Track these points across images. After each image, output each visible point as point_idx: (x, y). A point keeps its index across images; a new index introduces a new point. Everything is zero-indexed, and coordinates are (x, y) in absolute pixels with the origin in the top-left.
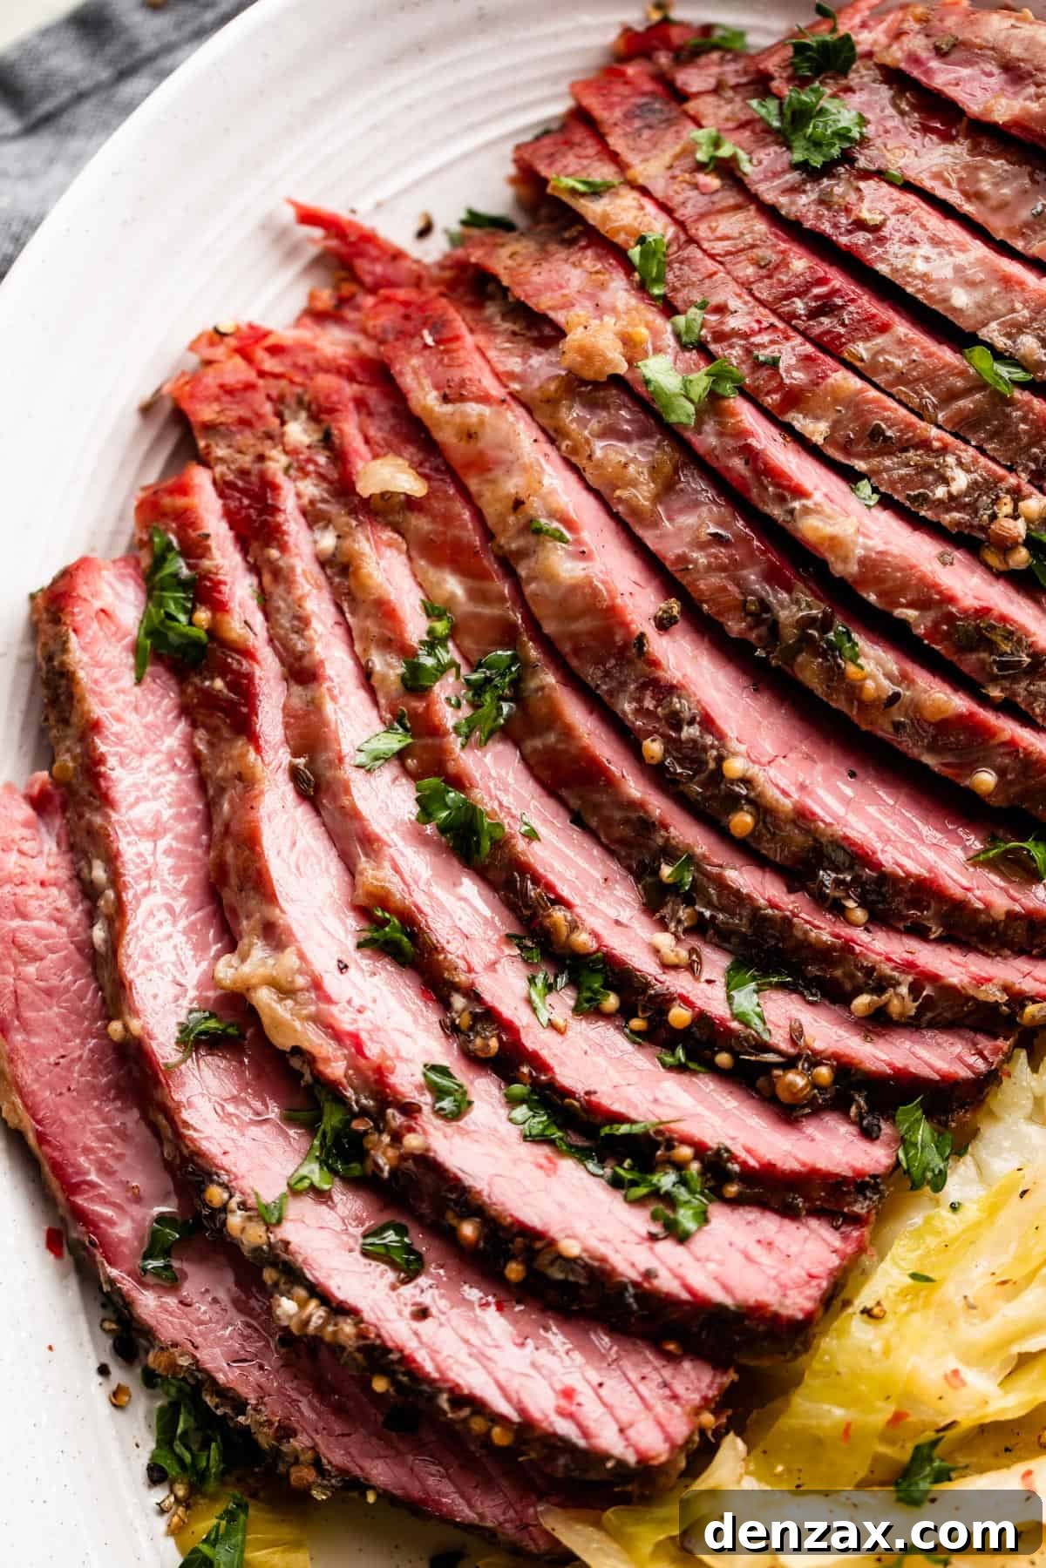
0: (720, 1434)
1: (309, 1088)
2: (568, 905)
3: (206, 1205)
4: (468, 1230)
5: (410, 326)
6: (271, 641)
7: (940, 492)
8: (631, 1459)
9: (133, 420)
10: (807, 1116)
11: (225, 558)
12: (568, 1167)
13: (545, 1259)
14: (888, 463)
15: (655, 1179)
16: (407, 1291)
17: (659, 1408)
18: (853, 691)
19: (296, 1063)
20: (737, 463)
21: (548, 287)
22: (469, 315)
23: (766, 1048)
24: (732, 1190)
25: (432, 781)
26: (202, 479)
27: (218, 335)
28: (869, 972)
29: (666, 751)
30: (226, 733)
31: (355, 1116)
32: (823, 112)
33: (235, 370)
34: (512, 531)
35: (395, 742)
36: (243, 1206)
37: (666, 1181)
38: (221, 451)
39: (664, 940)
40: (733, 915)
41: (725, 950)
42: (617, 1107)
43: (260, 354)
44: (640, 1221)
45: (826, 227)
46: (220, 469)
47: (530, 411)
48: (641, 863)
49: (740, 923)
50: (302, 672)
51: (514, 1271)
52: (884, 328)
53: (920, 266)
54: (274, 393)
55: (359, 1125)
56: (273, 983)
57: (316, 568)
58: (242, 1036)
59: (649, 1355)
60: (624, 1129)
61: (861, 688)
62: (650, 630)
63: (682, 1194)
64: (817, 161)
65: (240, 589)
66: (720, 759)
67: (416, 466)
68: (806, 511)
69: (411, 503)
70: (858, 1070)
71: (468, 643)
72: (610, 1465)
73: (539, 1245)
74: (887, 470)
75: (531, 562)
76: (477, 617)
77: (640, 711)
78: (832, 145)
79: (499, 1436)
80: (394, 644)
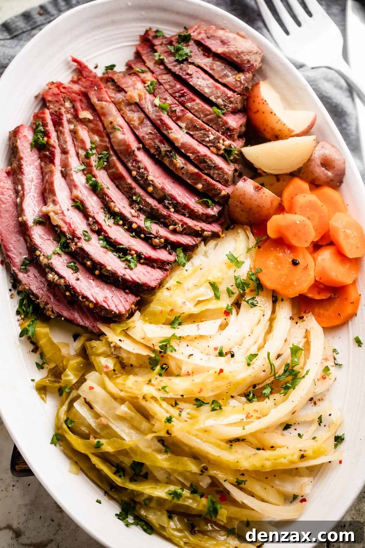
0: (135, 311)
1: (59, 234)
2: (114, 202)
3: (36, 255)
4: (89, 263)
5: (92, 85)
6: (59, 145)
7: (207, 139)
8: (117, 312)
9: (33, 99)
10: (158, 248)
11: (51, 128)
12: (110, 253)
13: (104, 270)
14: (197, 133)
15: (127, 257)
16: (75, 275)
17: (124, 303)
18: (175, 165)
19: (56, 229)
20: (159, 122)
21: (125, 83)
22: (105, 85)
23: (151, 234)
24: (142, 261)
25: (89, 175)
26: (47, 112)
27: (53, 83)
28: (173, 221)
29: (137, 174)
30: (48, 163)
31: (68, 239)
32: (183, 49)
33: (56, 90)
34: (110, 128)
35: (83, 167)
36: (43, 255)
37: (129, 257)
38: (51, 106)
39: (133, 211)
40: (147, 207)
41: (144, 215)
42: (120, 242)
43: (61, 88)
44: (123, 265)
45: (181, 74)
46: (51, 110)
47: (115, 104)
48: (129, 196)
49: (148, 209)
50: (65, 152)
51: (97, 272)
52: (194, 100)
53: (199, 83)
54: (63, 96)
55: (68, 241)
56: (54, 212)
57: (69, 132)
58: (46, 222)
59: (122, 292)
60: (121, 246)
61: (176, 165)
62: (136, 150)
63: (132, 260)
64: (180, 59)
65: (54, 135)
66: (147, 176)
67: (92, 113)
68: (171, 132)
69: (90, 121)
70: (170, 240)
71: (98, 150)
72: (113, 313)
73: (103, 267)
74: (197, 134)
75: (112, 135)
76: (101, 145)
77: (132, 166)
78: (184, 56)
79: (91, 305)
80: (84, 148)
